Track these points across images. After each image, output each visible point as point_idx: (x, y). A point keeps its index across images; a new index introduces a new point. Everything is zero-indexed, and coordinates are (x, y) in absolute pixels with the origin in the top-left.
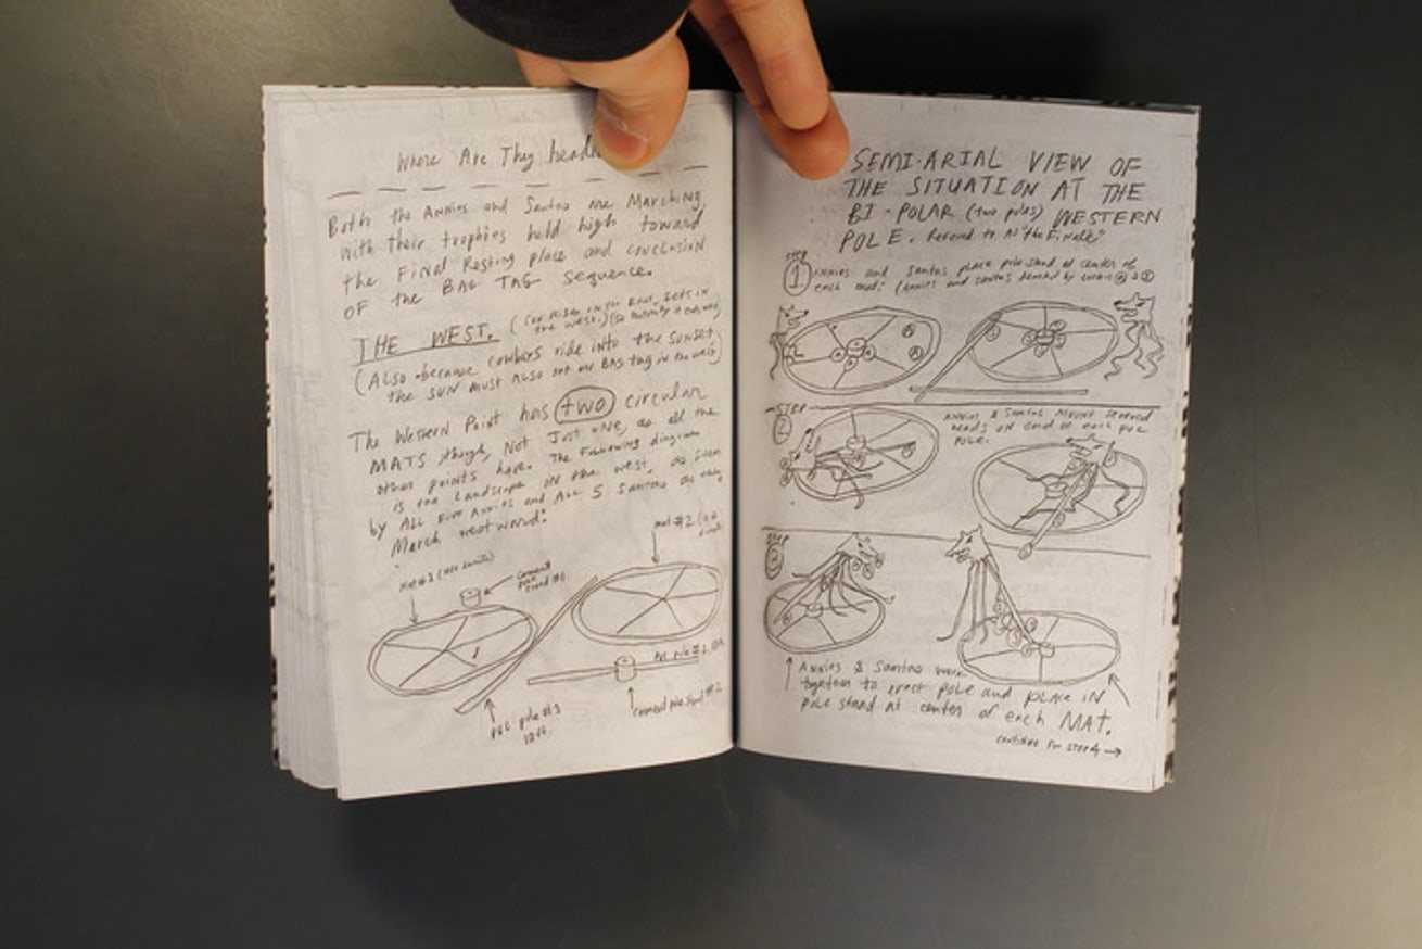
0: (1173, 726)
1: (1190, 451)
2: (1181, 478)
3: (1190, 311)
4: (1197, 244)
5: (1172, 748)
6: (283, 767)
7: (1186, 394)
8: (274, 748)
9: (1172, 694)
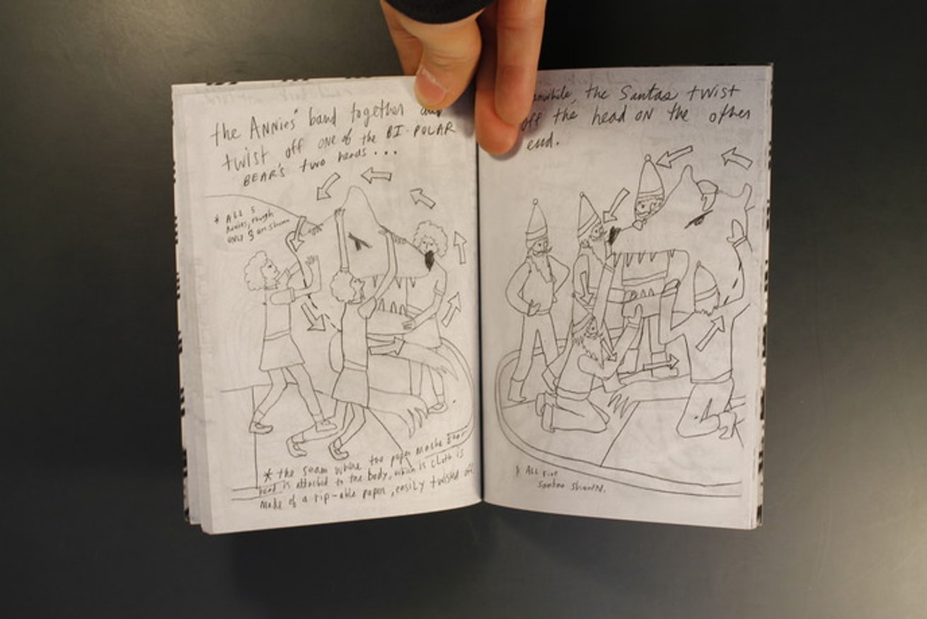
0: (762, 488)
1: (770, 301)
2: (765, 320)
3: (768, 205)
4: (772, 158)
5: (761, 502)
6: (192, 522)
7: (766, 262)
8: (185, 508)
9: (761, 466)
